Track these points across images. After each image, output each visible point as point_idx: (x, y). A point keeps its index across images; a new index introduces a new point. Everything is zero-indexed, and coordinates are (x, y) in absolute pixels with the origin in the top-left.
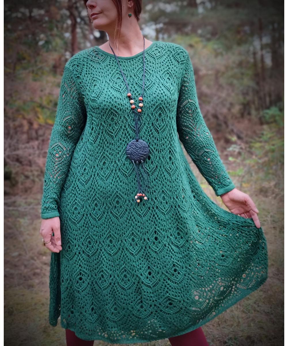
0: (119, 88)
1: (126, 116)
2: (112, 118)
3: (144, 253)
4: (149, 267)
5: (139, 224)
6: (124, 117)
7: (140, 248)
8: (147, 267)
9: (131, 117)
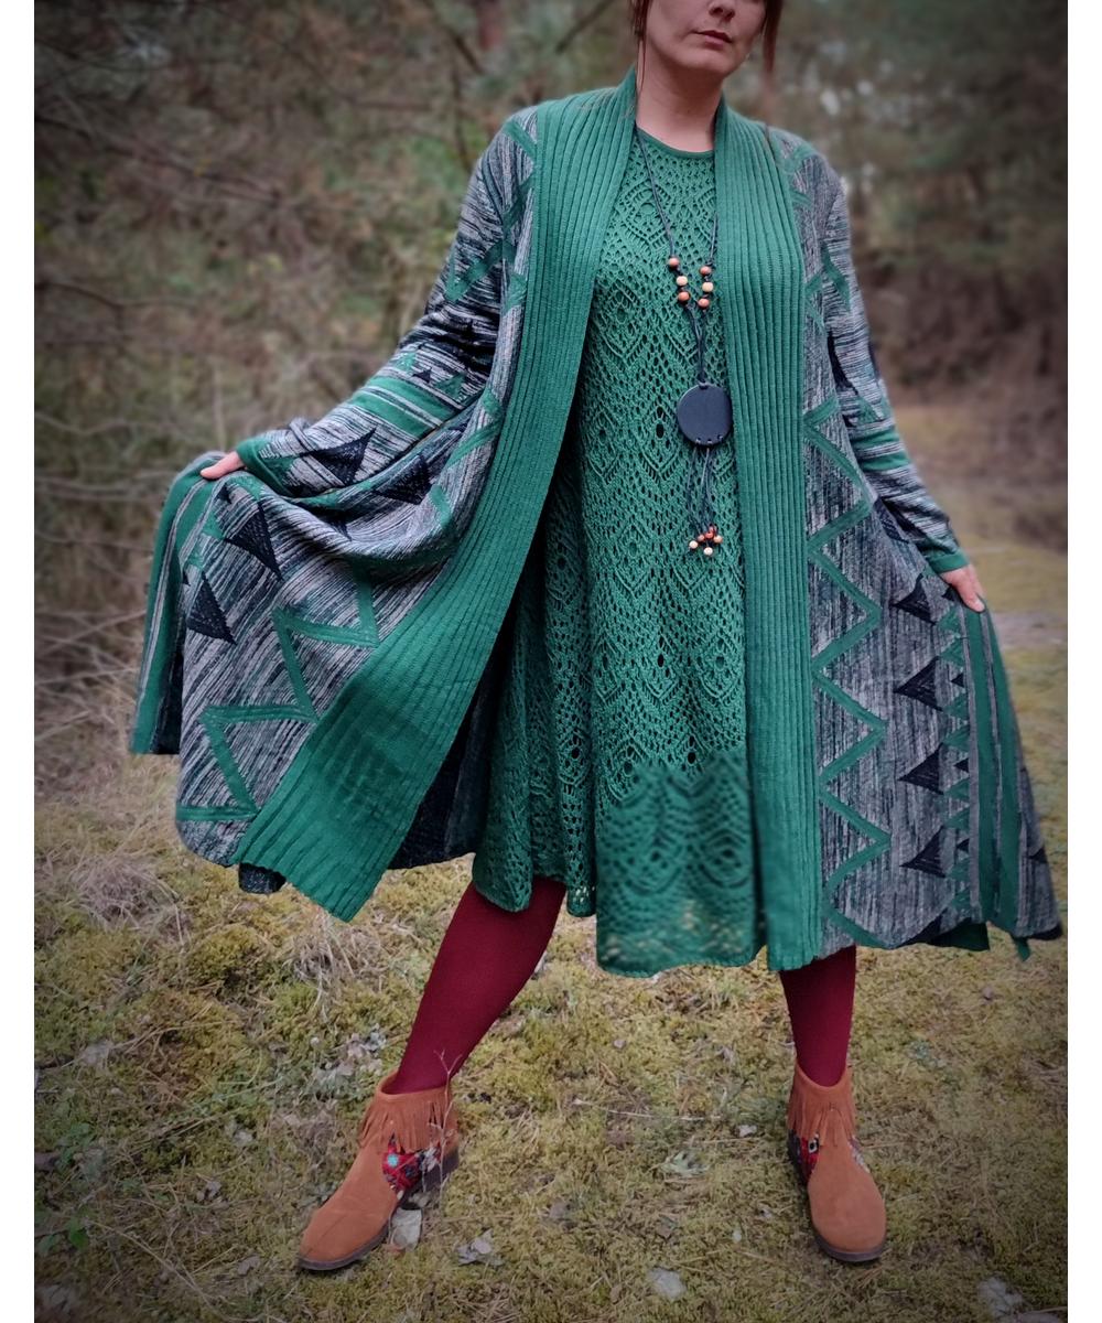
0: (645, 230)
1: (659, 310)
2: (621, 311)
3: (684, 697)
4: (692, 740)
5: (680, 616)
6: (653, 311)
7: (677, 682)
8: (687, 739)
9: (671, 317)
